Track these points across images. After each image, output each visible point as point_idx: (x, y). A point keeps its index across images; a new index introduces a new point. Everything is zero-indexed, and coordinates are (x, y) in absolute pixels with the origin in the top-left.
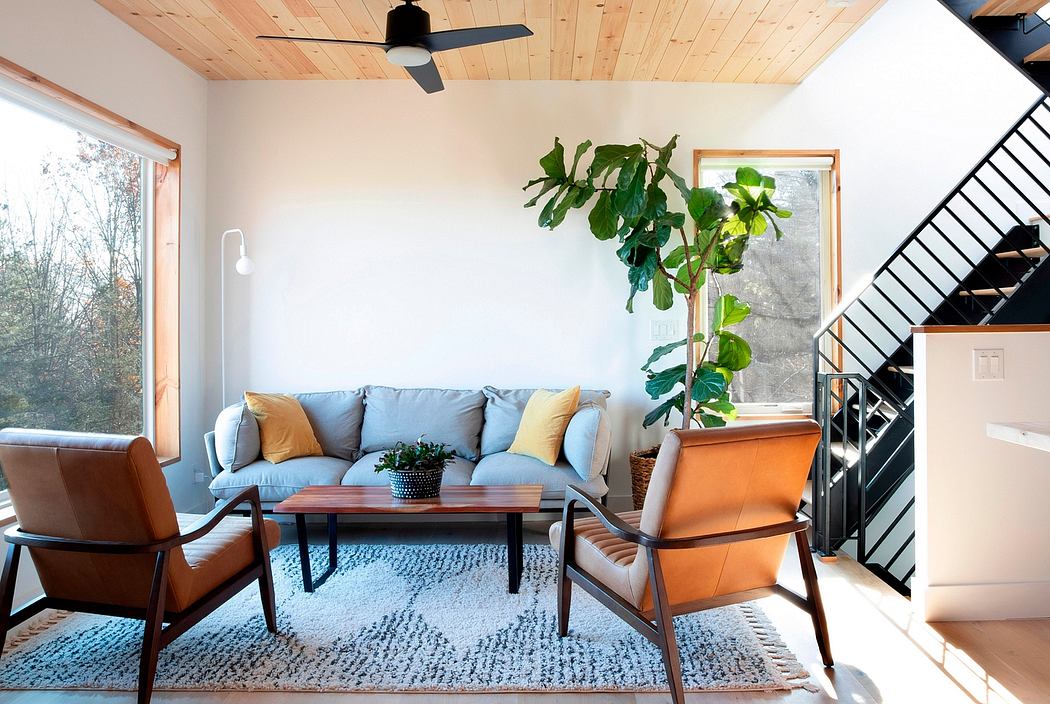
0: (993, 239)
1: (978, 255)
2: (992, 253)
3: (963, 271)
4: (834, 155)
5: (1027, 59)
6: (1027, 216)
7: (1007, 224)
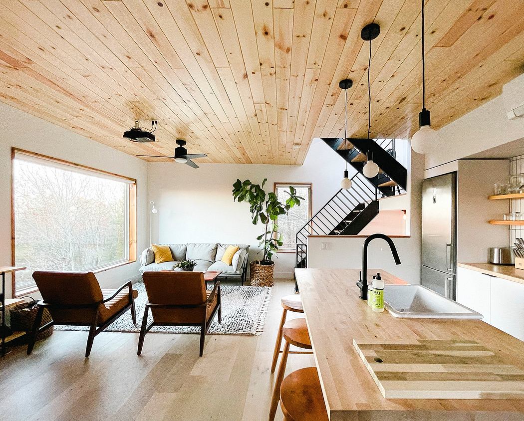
0: (352, 208)
1: (348, 212)
2: (352, 211)
3: (344, 216)
4: (311, 184)
5: (352, 161)
6: (362, 202)
7: (356, 204)
